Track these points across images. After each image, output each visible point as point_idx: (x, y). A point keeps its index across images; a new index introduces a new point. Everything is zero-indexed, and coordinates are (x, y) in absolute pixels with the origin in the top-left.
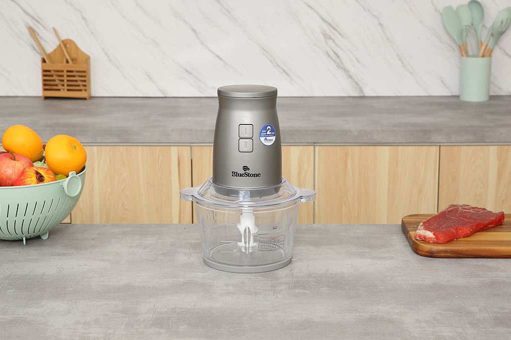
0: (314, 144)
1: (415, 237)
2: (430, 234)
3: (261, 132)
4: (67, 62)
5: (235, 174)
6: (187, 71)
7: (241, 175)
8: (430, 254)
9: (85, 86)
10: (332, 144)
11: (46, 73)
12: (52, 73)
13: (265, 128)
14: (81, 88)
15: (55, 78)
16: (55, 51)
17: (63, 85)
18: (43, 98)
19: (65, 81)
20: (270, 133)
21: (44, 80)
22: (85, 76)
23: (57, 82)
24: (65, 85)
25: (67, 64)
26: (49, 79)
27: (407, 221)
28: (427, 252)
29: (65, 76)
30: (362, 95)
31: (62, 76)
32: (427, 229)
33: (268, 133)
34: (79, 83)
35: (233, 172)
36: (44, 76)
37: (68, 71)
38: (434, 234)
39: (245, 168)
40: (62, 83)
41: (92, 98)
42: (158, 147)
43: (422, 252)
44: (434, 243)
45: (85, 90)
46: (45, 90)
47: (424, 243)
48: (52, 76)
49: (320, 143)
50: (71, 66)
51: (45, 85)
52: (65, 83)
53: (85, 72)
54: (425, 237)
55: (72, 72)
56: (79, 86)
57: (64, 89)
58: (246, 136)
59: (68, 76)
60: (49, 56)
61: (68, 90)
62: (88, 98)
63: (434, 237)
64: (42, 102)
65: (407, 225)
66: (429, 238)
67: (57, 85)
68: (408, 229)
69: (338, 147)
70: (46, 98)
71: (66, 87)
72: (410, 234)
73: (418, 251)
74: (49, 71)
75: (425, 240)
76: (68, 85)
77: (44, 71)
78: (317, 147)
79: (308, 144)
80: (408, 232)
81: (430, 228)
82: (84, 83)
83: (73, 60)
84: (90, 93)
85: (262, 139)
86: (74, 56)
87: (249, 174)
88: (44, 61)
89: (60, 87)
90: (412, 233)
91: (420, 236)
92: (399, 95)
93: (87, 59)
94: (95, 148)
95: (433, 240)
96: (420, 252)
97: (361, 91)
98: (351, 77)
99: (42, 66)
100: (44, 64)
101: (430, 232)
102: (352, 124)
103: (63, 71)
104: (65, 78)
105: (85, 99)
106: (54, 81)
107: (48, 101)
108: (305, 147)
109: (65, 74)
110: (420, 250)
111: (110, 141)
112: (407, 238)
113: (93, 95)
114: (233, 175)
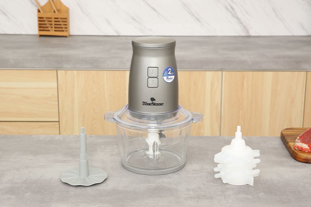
0: (222, 70)
1: (294, 148)
2: (305, 146)
3: (164, 73)
4: (54, 12)
5: (145, 103)
6: (133, 19)
7: (149, 104)
8: (306, 161)
9: (66, 28)
10: (234, 70)
11: (40, 19)
12: (45, 19)
13: (167, 70)
14: (64, 29)
15: (46, 22)
16: (46, 4)
17: (52, 27)
18: (38, 36)
19: (53, 25)
20: (171, 73)
21: (40, 24)
22: (66, 22)
23: (48, 25)
24: (53, 28)
25: (54, 14)
26: (42, 23)
27: (285, 134)
28: (304, 159)
29: (53, 21)
30: (248, 35)
31: (51, 21)
32: (303, 142)
33: (169, 73)
34: (62, 26)
35: (143, 102)
36: (39, 21)
37: (55, 18)
38: (309, 146)
39: (153, 99)
40: (51, 26)
41: (70, 36)
42: (117, 72)
43: (300, 159)
44: (309, 152)
45: (66, 31)
46: (40, 30)
47: (301, 153)
48: (44, 21)
49: (226, 69)
50: (57, 15)
51: (40, 27)
52: (53, 26)
53: (66, 19)
54: (302, 148)
55: (57, 18)
56: (62, 28)
57: (52, 30)
58: (153, 76)
59: (55, 21)
60: (42, 7)
61: (55, 31)
62: (68, 36)
63: (309, 148)
64: (38, 38)
65: (286, 137)
66: (305, 149)
67: (47, 27)
68: (288, 140)
69: (238, 72)
70: (41, 36)
71: (53, 29)
72: (289, 145)
73: (297, 158)
74: (42, 18)
75: (302, 150)
76: (55, 28)
77: (39, 18)
78: (224, 72)
79: (218, 70)
80: (288, 143)
81: (305, 141)
82: (66, 26)
83: (58, 10)
84: (69, 33)
85: (165, 78)
86: (59, 8)
87: (155, 103)
88: (39, 11)
89: (50, 29)
90: (291, 144)
91: (298, 147)
92: (273, 35)
93: (67, 10)
94: (75, 72)
95: (308, 151)
96: (298, 159)
97: (248, 32)
98: (241, 23)
99: (38, 15)
100: (39, 13)
101: (305, 145)
102: (247, 56)
103: (51, 18)
104: (53, 23)
105: (66, 37)
106: (46, 24)
107: (42, 38)
108: (216, 72)
109: (53, 20)
110: (298, 158)
111: (85, 67)
112: (286, 147)
113: (71, 34)
114: (143, 104)
